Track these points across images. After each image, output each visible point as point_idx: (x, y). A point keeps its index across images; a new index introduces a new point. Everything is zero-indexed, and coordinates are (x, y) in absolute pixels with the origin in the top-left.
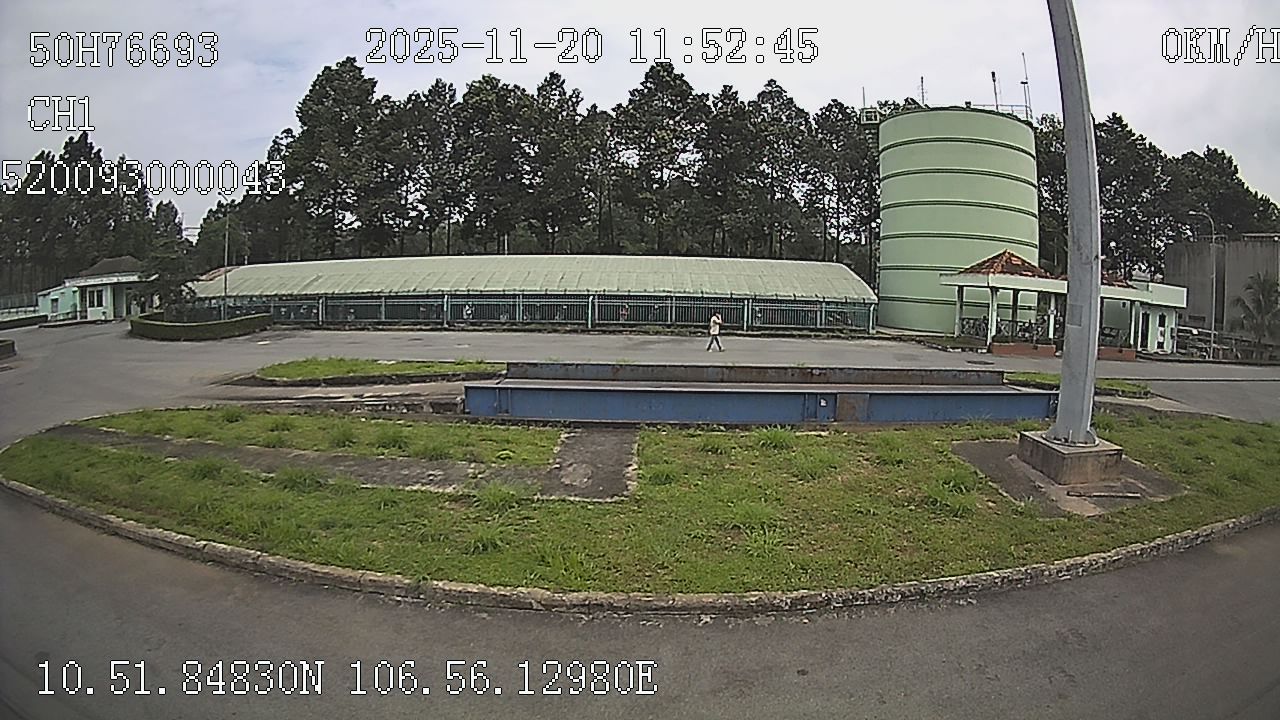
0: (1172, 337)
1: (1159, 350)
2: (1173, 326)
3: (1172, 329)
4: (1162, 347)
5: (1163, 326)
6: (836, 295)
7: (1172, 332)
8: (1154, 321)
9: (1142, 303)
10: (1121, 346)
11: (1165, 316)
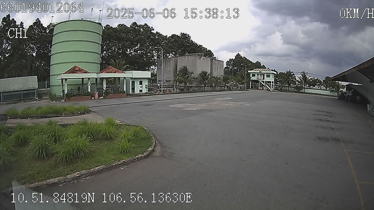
0: (146, 88)
1: (140, 93)
2: (146, 84)
4: (142, 92)
5: (142, 84)
6: (25, 88)
7: (146, 86)
8: (137, 84)
9: (131, 78)
10: (120, 93)
11: (142, 81)
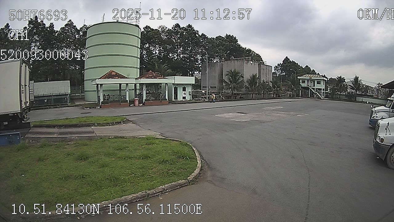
0: (190, 95)
1: (184, 100)
2: (190, 91)
3: (189, 92)
5: (185, 91)
6: (56, 93)
8: (180, 90)
10: (161, 100)
11: (186, 88)
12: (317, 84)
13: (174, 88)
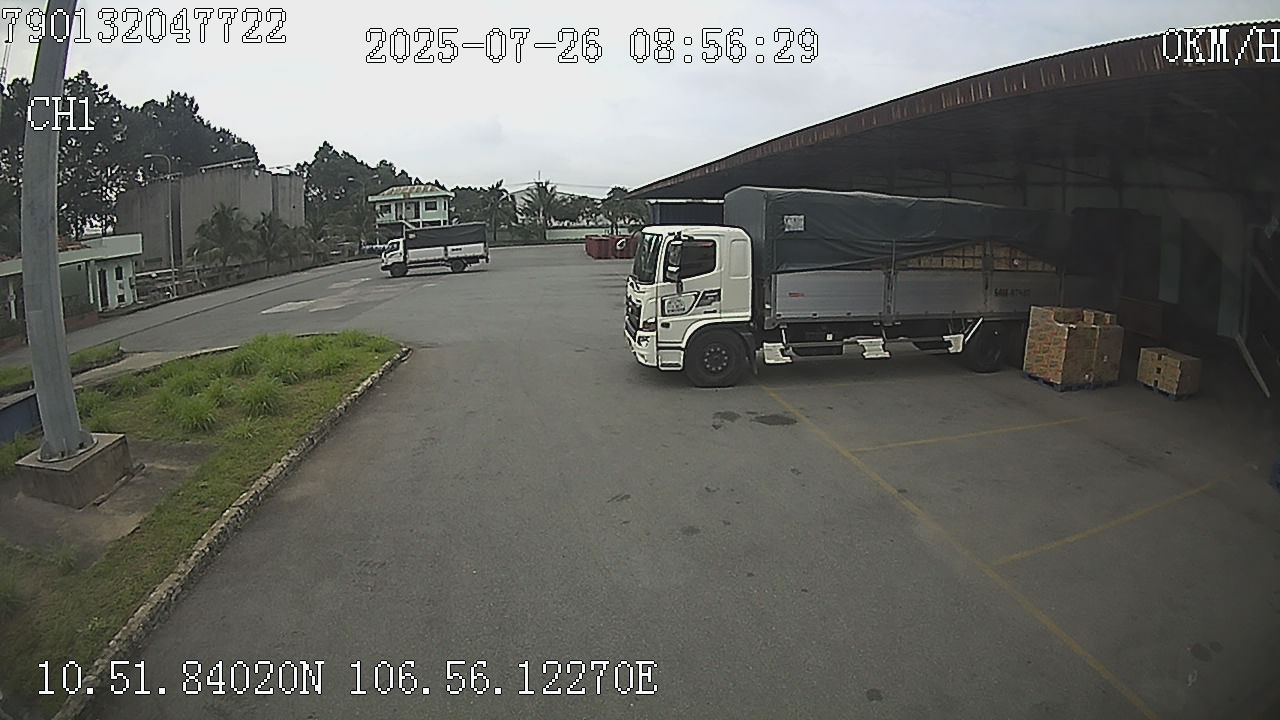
0: (132, 287)
1: (121, 305)
2: (131, 276)
3: (130, 279)
4: (123, 301)
5: (121, 278)
7: (131, 283)
8: (111, 278)
9: (97, 261)
10: (86, 312)
11: (121, 268)
12: (427, 209)
13: (99, 273)
